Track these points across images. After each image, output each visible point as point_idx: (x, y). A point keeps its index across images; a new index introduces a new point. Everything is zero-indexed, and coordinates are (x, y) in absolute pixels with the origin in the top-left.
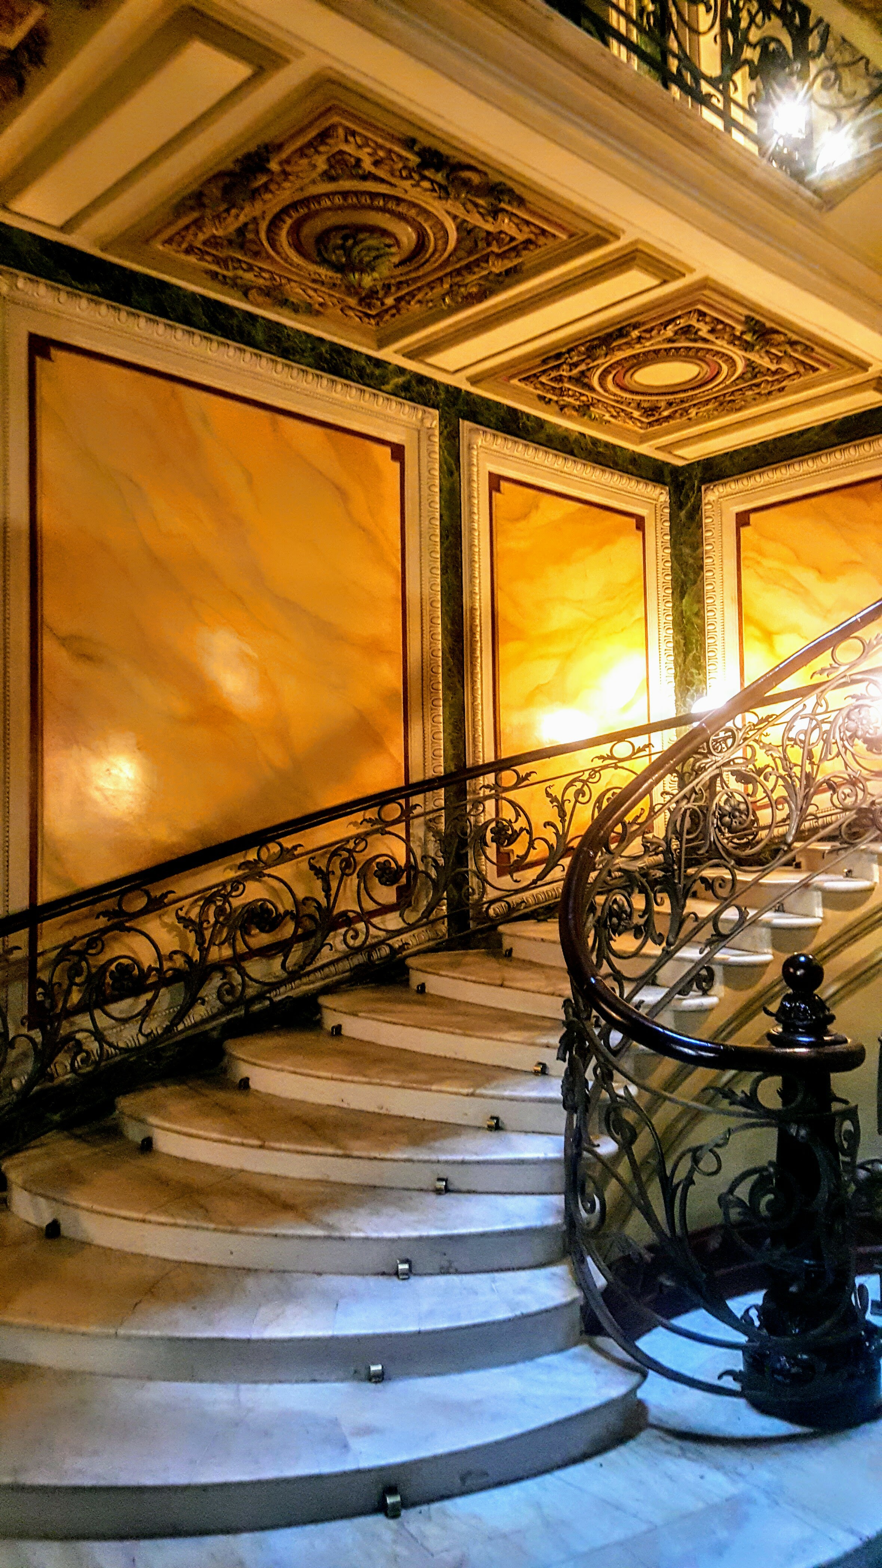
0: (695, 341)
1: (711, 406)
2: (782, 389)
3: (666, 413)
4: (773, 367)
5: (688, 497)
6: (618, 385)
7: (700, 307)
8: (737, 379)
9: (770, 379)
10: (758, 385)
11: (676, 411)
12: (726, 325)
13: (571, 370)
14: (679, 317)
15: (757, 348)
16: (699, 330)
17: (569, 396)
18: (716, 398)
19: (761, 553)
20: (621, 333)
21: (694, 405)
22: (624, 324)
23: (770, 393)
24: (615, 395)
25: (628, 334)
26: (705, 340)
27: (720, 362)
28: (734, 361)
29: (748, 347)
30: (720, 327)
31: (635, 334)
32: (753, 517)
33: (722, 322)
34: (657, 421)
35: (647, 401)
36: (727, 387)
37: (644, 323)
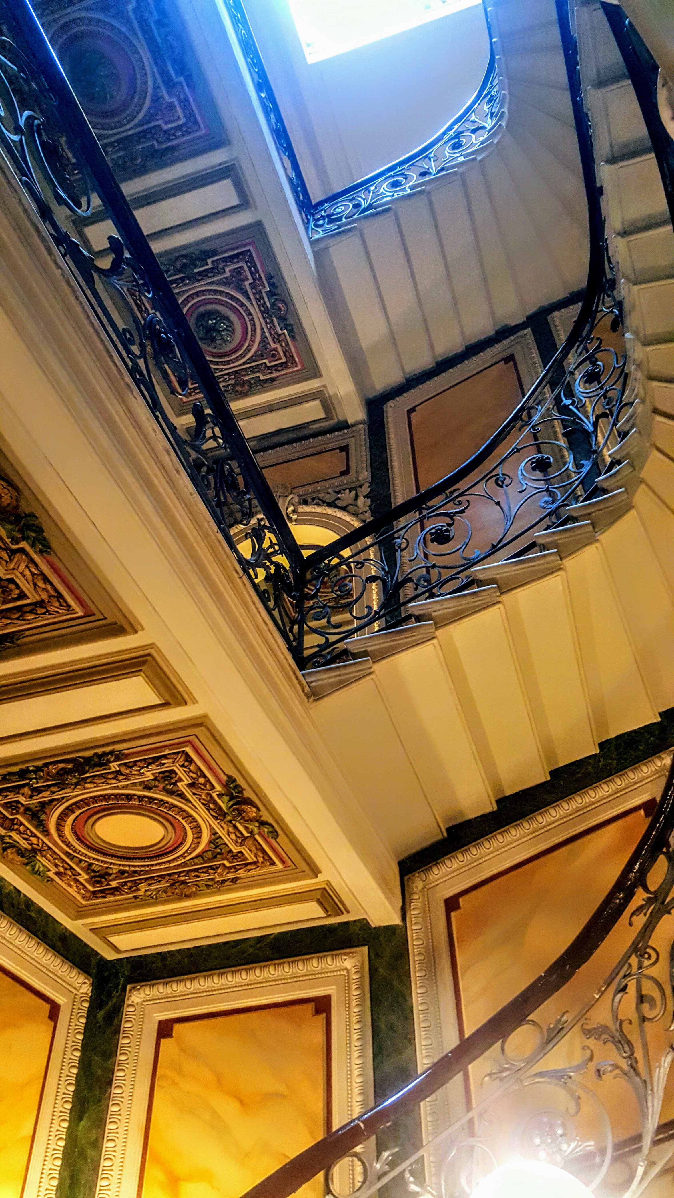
0: (171, 793)
1: (162, 885)
2: (234, 880)
3: (114, 884)
4: (235, 849)
5: (110, 997)
6: (75, 833)
7: (189, 750)
8: (196, 857)
9: (227, 864)
10: (214, 868)
11: (126, 883)
12: (208, 781)
13: (31, 797)
14: (165, 757)
15: (229, 818)
16: (180, 780)
17: (20, 833)
18: (169, 875)
19: (179, 1071)
20: (101, 760)
21: (146, 879)
22: (107, 749)
23: (223, 882)
24: (68, 845)
25: (106, 764)
26: (181, 795)
27: (187, 827)
28: (200, 832)
29: (220, 815)
30: (202, 780)
31: (114, 766)
32: (177, 1027)
33: (205, 776)
34: (101, 891)
35: (99, 861)
36: (185, 864)
37: (127, 756)
